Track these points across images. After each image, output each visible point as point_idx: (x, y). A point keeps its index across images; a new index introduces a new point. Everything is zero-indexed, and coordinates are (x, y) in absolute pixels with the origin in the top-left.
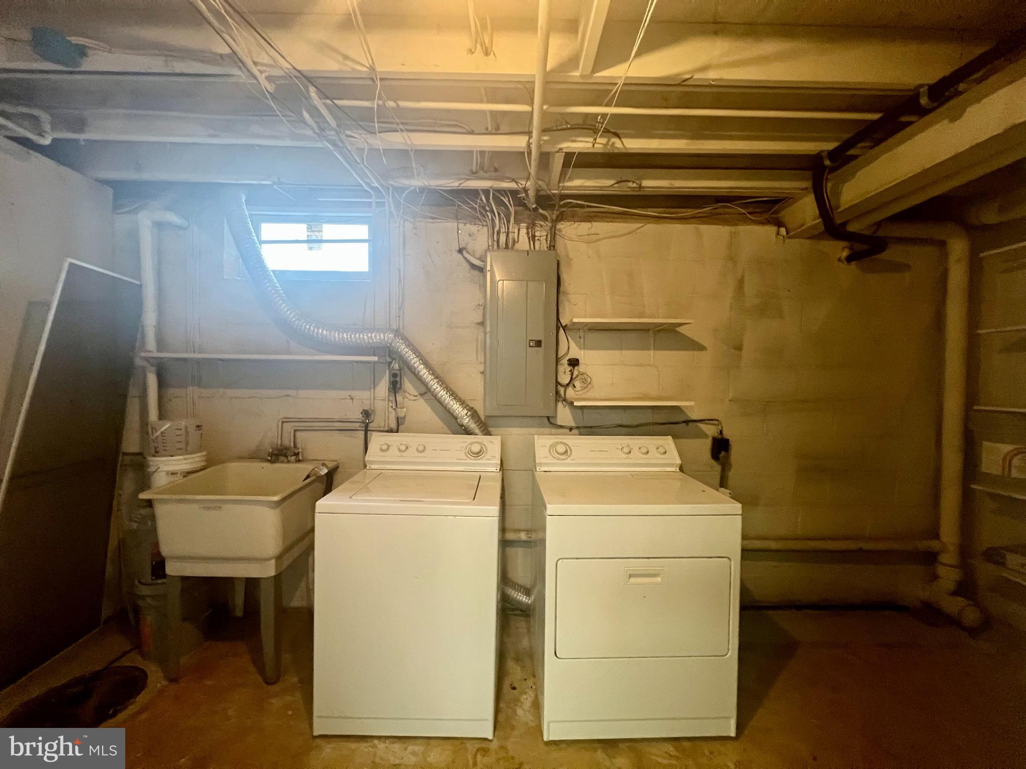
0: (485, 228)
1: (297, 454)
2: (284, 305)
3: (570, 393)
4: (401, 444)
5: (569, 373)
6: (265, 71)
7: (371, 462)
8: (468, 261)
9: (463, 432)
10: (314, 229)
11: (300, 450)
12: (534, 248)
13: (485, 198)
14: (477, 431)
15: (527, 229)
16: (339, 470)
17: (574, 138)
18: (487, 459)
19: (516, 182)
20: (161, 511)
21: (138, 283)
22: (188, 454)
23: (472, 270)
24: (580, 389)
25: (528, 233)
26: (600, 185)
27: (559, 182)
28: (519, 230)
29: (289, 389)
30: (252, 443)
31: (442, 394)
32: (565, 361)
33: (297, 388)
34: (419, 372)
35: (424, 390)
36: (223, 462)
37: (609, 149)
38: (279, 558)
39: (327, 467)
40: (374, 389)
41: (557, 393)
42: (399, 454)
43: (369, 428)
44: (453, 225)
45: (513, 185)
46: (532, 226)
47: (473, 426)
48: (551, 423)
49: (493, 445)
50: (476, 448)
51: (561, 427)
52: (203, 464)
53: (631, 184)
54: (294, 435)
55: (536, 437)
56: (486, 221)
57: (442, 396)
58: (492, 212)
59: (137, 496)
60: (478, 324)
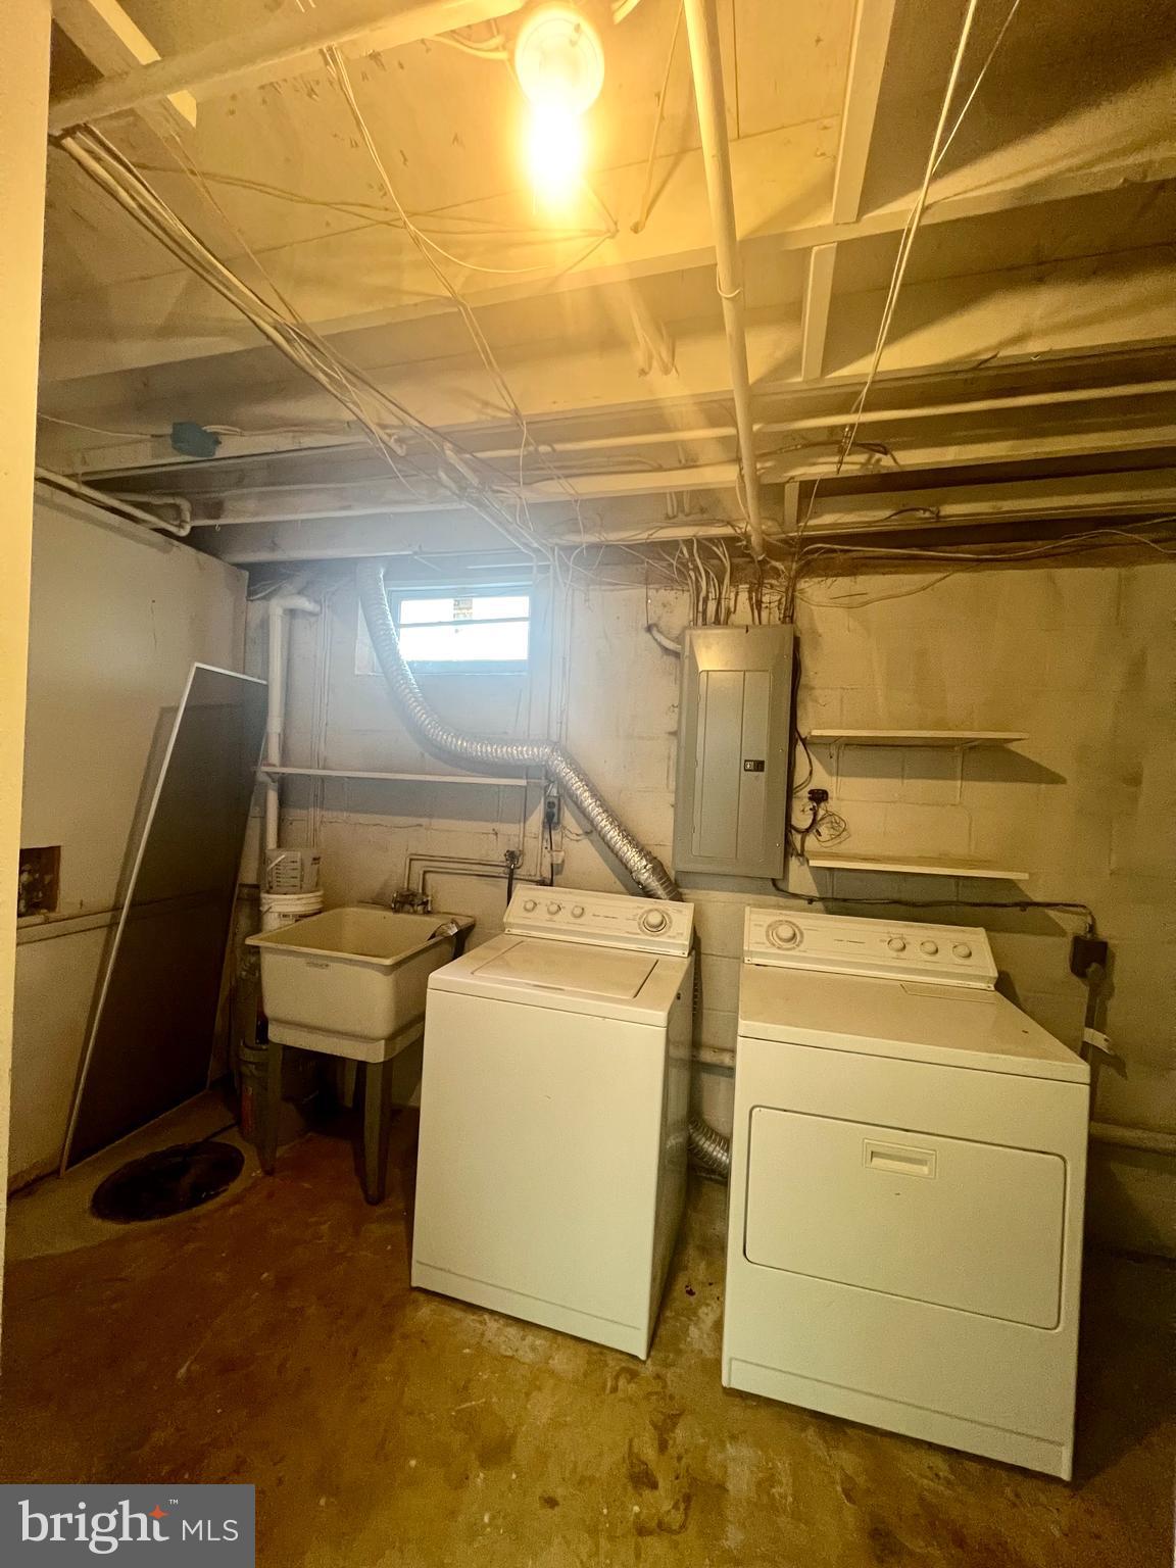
0: (686, 594)
1: (425, 904)
2: (418, 708)
3: (811, 842)
4: (552, 903)
5: (811, 812)
6: (393, 434)
7: (511, 925)
8: (660, 644)
9: (641, 892)
10: (461, 606)
11: (429, 898)
12: (760, 623)
13: (688, 549)
14: (660, 892)
15: (750, 592)
16: (476, 929)
17: (814, 460)
18: (669, 937)
19: (732, 526)
20: (269, 962)
21: (264, 682)
22: (304, 893)
23: (665, 657)
24: (828, 838)
25: (750, 599)
26: (867, 519)
27: (798, 521)
28: (737, 594)
29: (421, 816)
30: (374, 884)
31: (613, 834)
32: (804, 793)
33: (431, 816)
34: (582, 802)
35: (589, 828)
36: (342, 905)
37: (871, 469)
38: (390, 1039)
39: (457, 924)
40: (524, 822)
41: (788, 842)
42: (548, 916)
43: (515, 876)
44: (639, 592)
45: (728, 531)
46: (756, 588)
47: (654, 884)
48: (778, 889)
49: (681, 917)
50: (655, 919)
51: (795, 896)
52: (318, 906)
53: (921, 514)
54: (424, 879)
55: (748, 909)
56: (687, 584)
57: (611, 838)
58: (696, 569)
59: (244, 941)
60: (671, 733)
